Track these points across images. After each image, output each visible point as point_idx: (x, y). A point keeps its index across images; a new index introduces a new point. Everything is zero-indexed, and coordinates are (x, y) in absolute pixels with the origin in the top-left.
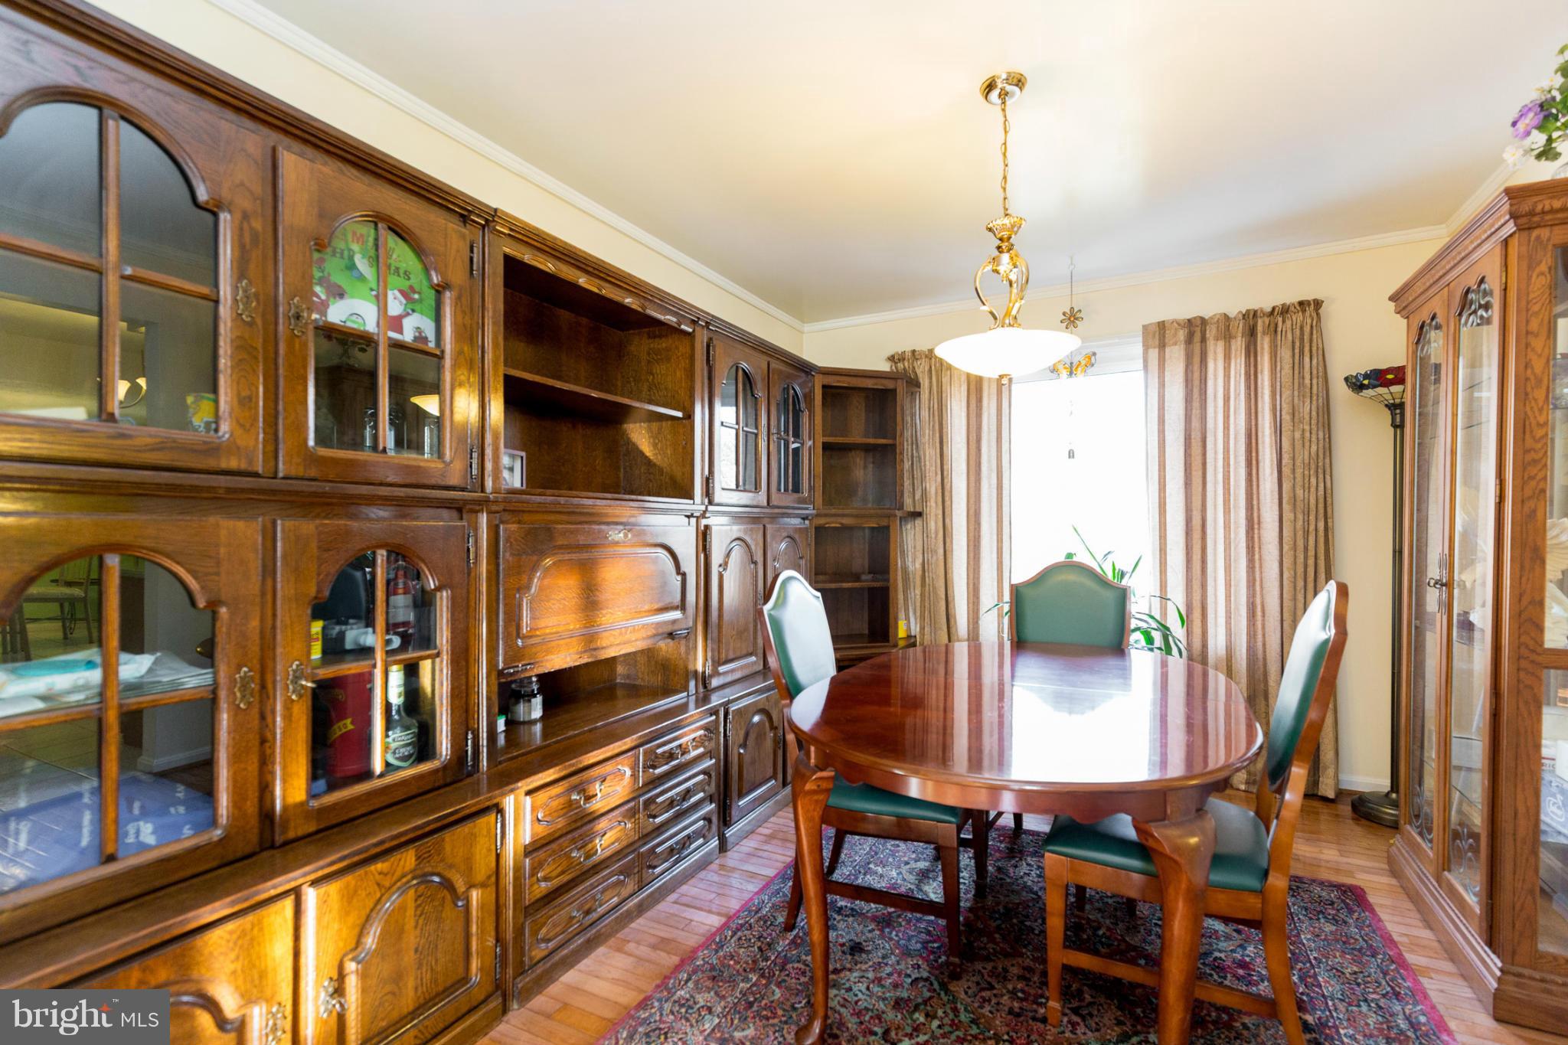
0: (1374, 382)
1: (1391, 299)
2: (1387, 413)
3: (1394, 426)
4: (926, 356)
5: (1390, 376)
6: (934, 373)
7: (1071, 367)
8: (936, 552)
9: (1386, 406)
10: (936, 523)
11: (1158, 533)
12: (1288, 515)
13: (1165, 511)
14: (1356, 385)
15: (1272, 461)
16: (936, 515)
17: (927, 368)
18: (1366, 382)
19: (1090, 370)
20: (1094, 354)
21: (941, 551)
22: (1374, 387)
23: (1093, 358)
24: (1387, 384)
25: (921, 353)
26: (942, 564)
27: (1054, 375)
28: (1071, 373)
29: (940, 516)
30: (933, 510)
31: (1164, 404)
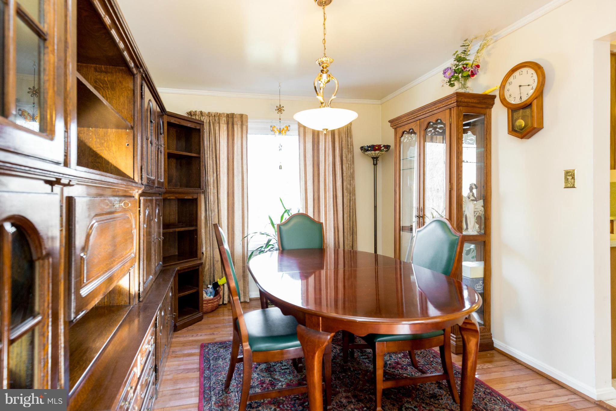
0: (372, 149)
1: (389, 121)
2: (372, 160)
3: (374, 164)
4: (207, 116)
5: (377, 148)
6: (211, 124)
7: (280, 130)
8: (214, 211)
9: (372, 157)
10: (214, 196)
11: (305, 201)
12: (345, 194)
13: (307, 192)
14: (364, 149)
15: (340, 174)
16: (214, 193)
17: (208, 121)
18: (369, 149)
19: (288, 133)
20: (289, 126)
21: (216, 210)
22: (372, 151)
23: (289, 128)
24: (375, 150)
25: (205, 113)
26: (217, 216)
27: (273, 133)
28: (280, 133)
29: (216, 194)
30: (212, 191)
31: (305, 150)
